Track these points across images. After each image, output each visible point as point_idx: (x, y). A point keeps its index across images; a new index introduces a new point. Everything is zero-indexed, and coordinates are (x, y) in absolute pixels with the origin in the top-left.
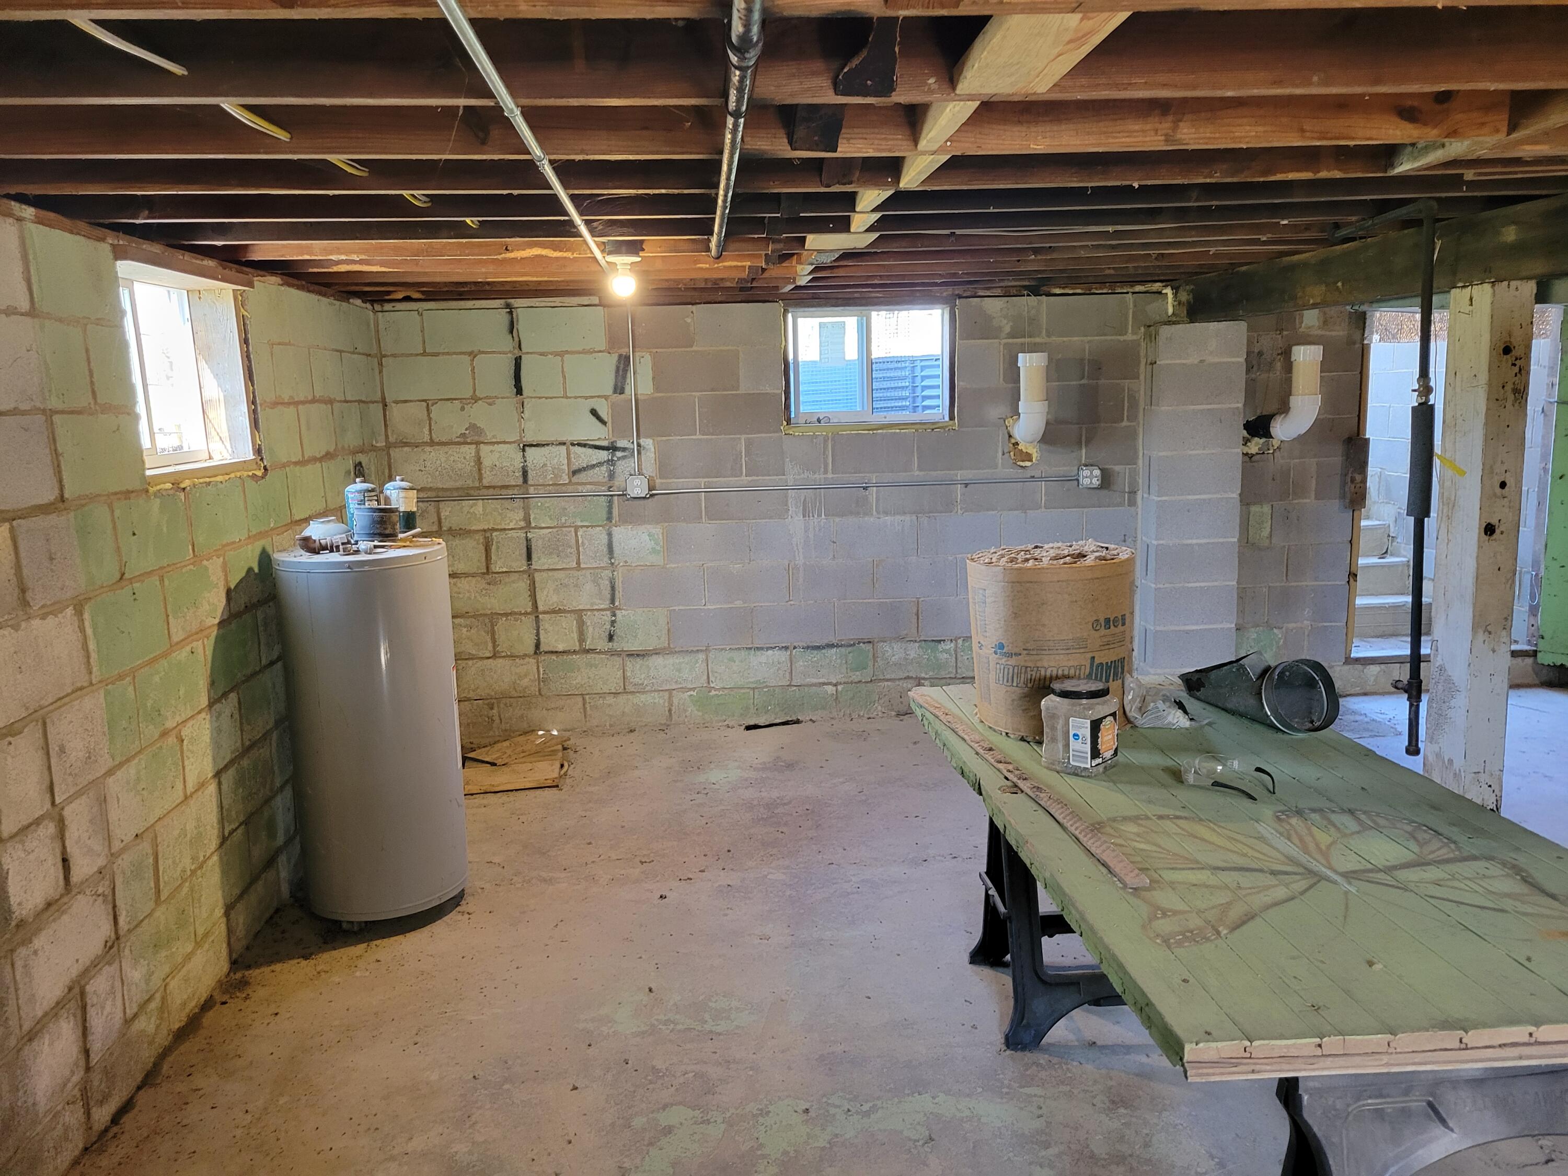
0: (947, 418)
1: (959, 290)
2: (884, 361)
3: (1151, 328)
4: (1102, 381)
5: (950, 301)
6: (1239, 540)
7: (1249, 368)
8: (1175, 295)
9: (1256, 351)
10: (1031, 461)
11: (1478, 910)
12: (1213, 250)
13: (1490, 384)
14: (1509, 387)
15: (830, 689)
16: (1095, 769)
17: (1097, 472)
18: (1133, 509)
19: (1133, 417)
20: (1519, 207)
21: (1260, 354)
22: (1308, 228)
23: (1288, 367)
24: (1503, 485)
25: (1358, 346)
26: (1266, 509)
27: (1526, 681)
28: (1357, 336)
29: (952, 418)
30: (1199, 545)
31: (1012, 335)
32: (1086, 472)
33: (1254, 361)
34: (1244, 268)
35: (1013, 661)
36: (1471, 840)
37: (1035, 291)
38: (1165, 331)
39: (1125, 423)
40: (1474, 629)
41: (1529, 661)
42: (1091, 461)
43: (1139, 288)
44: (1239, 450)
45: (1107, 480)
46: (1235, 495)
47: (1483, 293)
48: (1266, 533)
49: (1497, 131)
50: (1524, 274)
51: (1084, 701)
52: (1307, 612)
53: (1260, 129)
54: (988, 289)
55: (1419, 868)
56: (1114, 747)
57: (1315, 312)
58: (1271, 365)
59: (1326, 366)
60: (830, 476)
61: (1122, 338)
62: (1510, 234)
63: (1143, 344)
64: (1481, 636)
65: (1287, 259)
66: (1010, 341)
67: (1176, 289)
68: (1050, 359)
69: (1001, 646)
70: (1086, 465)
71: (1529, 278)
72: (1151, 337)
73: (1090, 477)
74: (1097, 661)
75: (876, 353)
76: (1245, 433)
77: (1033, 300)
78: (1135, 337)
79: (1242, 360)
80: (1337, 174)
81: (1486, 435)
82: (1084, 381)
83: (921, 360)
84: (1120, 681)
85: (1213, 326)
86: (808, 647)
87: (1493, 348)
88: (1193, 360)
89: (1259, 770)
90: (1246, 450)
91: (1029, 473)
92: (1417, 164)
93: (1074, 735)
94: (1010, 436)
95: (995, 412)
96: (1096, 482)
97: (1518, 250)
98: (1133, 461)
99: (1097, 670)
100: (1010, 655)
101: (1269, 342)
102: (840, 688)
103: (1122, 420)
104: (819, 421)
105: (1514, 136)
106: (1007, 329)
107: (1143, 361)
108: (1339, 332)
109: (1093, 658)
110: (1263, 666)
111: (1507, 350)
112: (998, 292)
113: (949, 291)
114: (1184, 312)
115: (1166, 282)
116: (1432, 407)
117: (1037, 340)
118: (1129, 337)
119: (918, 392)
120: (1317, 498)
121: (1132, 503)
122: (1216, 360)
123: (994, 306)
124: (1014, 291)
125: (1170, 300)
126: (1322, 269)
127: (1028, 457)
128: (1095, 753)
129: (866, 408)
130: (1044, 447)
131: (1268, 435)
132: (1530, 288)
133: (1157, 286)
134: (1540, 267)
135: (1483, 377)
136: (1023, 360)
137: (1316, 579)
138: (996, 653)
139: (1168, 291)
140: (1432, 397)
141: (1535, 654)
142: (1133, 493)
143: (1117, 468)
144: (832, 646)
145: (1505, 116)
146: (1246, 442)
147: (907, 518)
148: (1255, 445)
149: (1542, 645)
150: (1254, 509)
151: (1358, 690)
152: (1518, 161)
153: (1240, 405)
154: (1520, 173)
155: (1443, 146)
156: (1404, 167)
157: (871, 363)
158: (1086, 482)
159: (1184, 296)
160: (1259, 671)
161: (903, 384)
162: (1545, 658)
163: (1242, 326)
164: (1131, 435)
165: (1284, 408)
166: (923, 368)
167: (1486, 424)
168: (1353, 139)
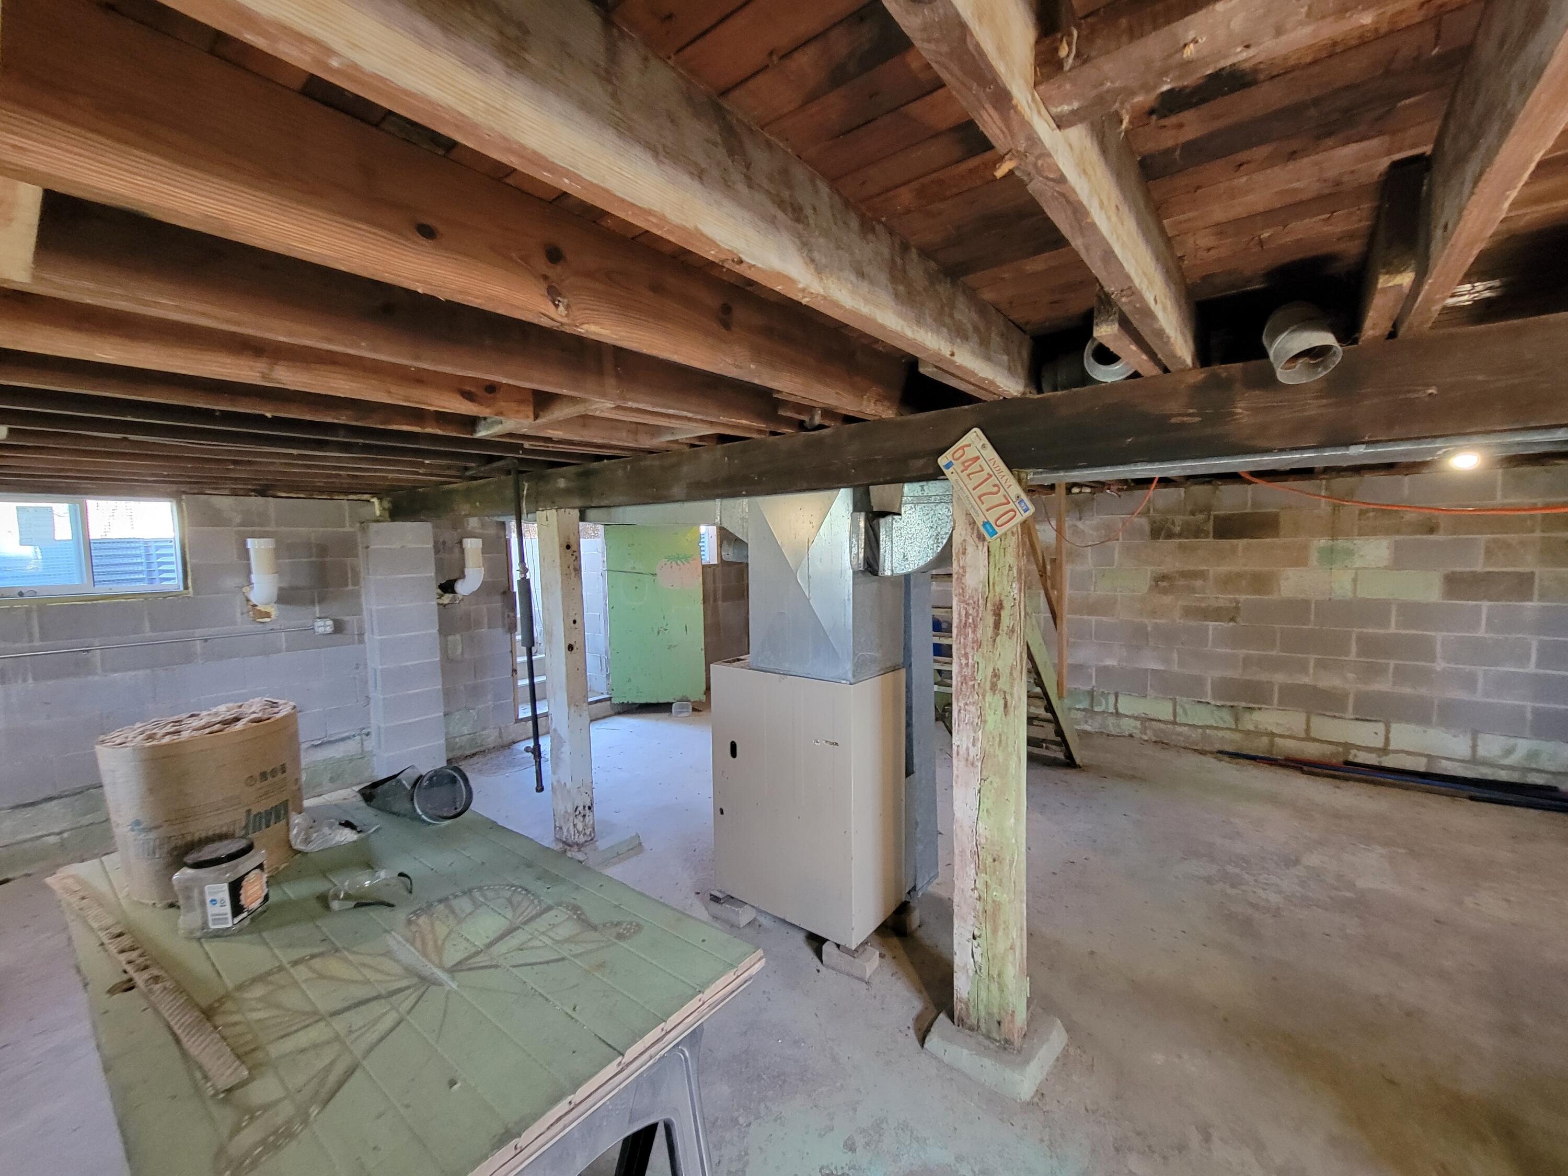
0: (182, 589)
1: (184, 488)
2: (101, 542)
3: (364, 523)
4: (328, 559)
5: (176, 496)
6: (441, 660)
7: (437, 551)
8: (381, 503)
9: (441, 540)
10: (269, 617)
11: (545, 966)
12: (390, 476)
13: (561, 566)
14: (572, 567)
15: (53, 839)
16: (238, 926)
17: (330, 622)
18: (362, 646)
19: (356, 582)
20: (565, 468)
21: (444, 543)
22: (449, 467)
23: (462, 551)
24: (575, 622)
25: (503, 540)
26: (458, 637)
27: (608, 714)
28: (502, 534)
29: (186, 587)
30: (412, 665)
31: (240, 525)
32: (320, 623)
33: (439, 547)
34: (421, 490)
35: (152, 835)
36: (549, 890)
37: (263, 491)
38: (374, 526)
39: (350, 587)
40: (569, 705)
41: (609, 703)
42: (323, 615)
43: (351, 497)
44: (434, 603)
45: (339, 627)
46: (435, 631)
47: (552, 513)
48: (459, 652)
49: (528, 417)
50: (571, 505)
51: (224, 865)
52: (489, 696)
53: (354, 385)
54: (216, 489)
55: (509, 937)
56: (263, 895)
57: (476, 519)
58: (451, 550)
59: (484, 551)
60: (37, 643)
61: (341, 530)
62: (562, 483)
63: (359, 534)
64: (573, 708)
65: (446, 487)
66: (242, 529)
67: (380, 499)
68: (277, 542)
69: (137, 823)
70: (319, 618)
71: (574, 508)
72: (364, 530)
73: (324, 626)
74: (254, 813)
75: (95, 533)
76: (439, 591)
77: (260, 500)
78: (351, 530)
79: (431, 546)
80: (439, 432)
81: (563, 595)
82: (313, 559)
83: (156, 542)
84: (283, 822)
85: (408, 524)
86: (17, 807)
87: (561, 546)
88: (397, 545)
89: (401, 875)
90: (440, 601)
91: (269, 627)
92: (489, 433)
93: (212, 901)
94: (248, 600)
95: (230, 582)
96: (329, 629)
97: (567, 492)
98: (359, 612)
99: (255, 820)
100: (150, 829)
101: (449, 536)
102: (65, 835)
103: (347, 585)
104: (21, 594)
105: (538, 421)
106: (238, 520)
107: (360, 546)
108: (492, 531)
109: (249, 811)
110: (416, 776)
111: (568, 547)
112: (227, 492)
113: (174, 487)
114: (387, 514)
115: (374, 494)
116: (529, 580)
117: (268, 529)
118: (348, 529)
119: (155, 567)
120: (489, 627)
121: (361, 641)
122: (413, 546)
123: (224, 503)
124: (241, 492)
125: (377, 507)
126: (468, 494)
127: (268, 615)
128: (237, 908)
129: (85, 581)
130: (282, 606)
131: (453, 592)
132: (576, 513)
133: (366, 497)
134: (578, 502)
135: (558, 561)
136: (251, 543)
137: (493, 676)
138: (132, 830)
139: (375, 500)
140: (528, 574)
141: (610, 699)
142: (361, 635)
143: (346, 618)
144: (51, 799)
145: (531, 408)
146: (441, 597)
147: (141, 673)
148: (447, 598)
149: (614, 694)
150: (450, 638)
151: (524, 737)
152: (549, 440)
153: (433, 574)
154: (551, 447)
155: (501, 423)
156: (482, 433)
157: (88, 543)
158: (321, 630)
159: (386, 504)
160: (413, 781)
161: (139, 561)
162: (615, 701)
163: (428, 525)
164: (357, 595)
165: (462, 576)
166: (157, 548)
167: (562, 588)
168: (431, 405)
